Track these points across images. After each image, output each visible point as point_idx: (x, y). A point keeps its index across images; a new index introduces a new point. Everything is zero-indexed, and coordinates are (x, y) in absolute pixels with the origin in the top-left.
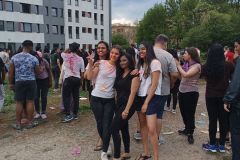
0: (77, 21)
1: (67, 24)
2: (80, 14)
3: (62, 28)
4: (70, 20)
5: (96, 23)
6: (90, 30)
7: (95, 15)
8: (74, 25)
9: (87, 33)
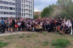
0: (24, 12)
1: (22, 12)
2: (25, 10)
3: (20, 13)
4: (22, 11)
5: (29, 12)
6: (28, 14)
7: (29, 10)
9: (27, 15)
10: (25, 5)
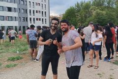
2: (35, 12)
4: (30, 15)
7: (42, 12)
8: (32, 17)
9: (38, 21)
10: (35, 4)
